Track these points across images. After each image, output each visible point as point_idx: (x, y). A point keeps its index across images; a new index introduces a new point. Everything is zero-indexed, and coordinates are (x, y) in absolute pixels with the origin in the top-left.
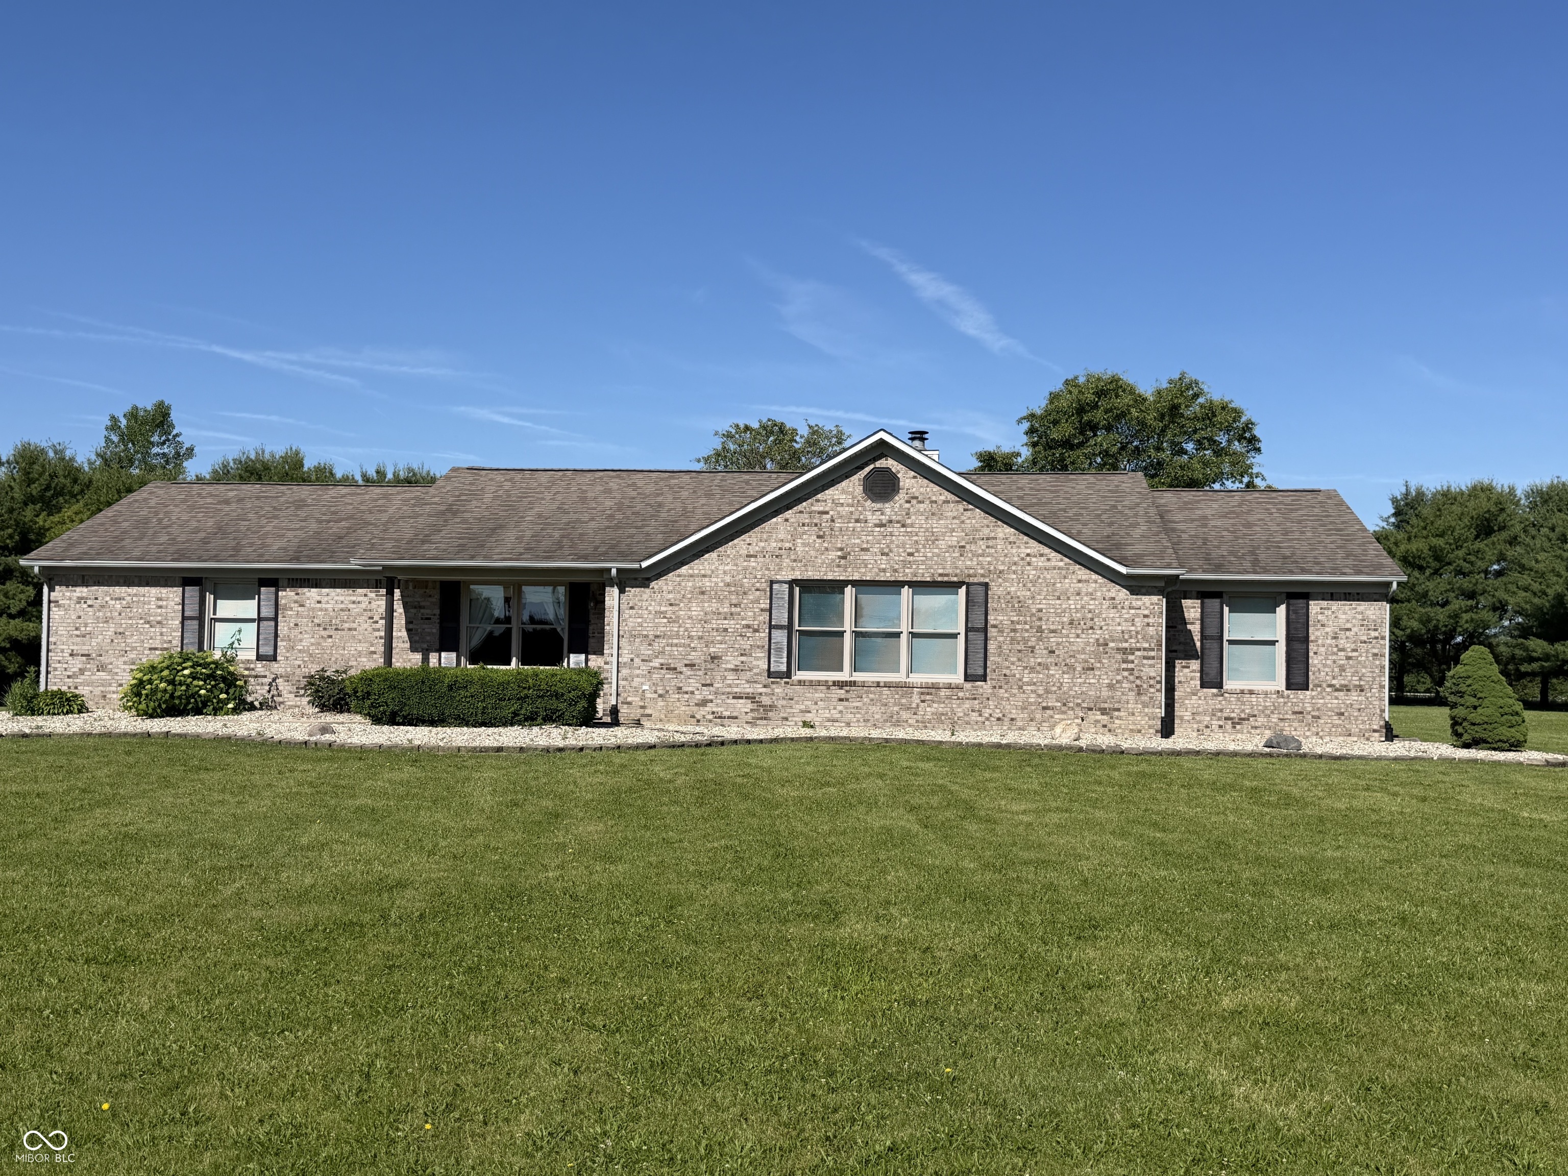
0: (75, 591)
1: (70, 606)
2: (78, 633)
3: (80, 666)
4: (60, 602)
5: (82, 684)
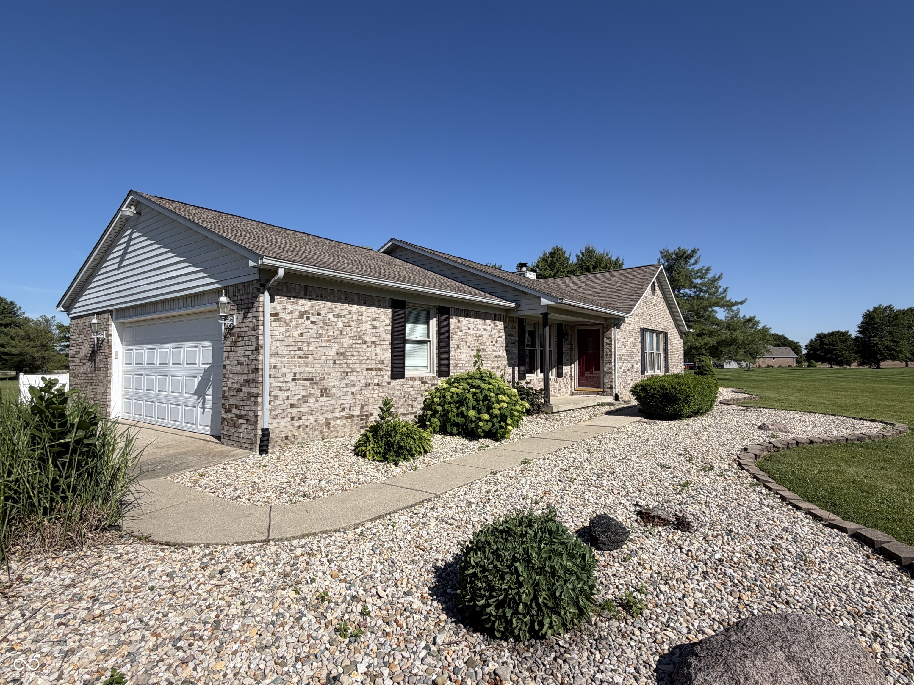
0: (297, 303)
1: (291, 321)
2: (300, 353)
3: (303, 392)
4: (281, 316)
5: (306, 413)
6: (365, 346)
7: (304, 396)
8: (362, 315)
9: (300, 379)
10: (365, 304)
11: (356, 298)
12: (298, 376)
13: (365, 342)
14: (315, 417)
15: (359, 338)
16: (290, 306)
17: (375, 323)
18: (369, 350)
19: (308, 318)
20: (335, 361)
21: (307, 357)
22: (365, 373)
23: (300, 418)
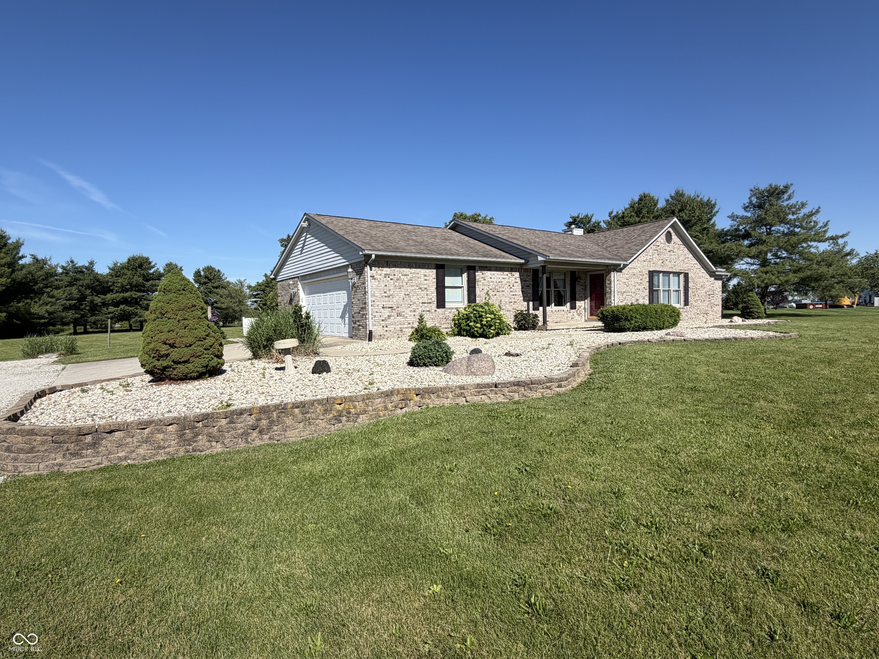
0: (383, 270)
1: (380, 279)
2: (385, 295)
3: (388, 314)
4: (375, 277)
5: (390, 324)
6: (420, 290)
7: (388, 316)
8: (418, 274)
9: (386, 308)
10: (420, 267)
11: (414, 265)
12: (385, 306)
13: (420, 288)
14: (394, 326)
15: (417, 286)
16: (379, 272)
17: (426, 278)
18: (423, 292)
19: (389, 277)
20: (404, 299)
21: (389, 297)
22: (421, 305)
23: (387, 327)
